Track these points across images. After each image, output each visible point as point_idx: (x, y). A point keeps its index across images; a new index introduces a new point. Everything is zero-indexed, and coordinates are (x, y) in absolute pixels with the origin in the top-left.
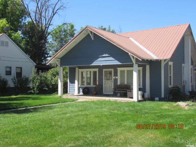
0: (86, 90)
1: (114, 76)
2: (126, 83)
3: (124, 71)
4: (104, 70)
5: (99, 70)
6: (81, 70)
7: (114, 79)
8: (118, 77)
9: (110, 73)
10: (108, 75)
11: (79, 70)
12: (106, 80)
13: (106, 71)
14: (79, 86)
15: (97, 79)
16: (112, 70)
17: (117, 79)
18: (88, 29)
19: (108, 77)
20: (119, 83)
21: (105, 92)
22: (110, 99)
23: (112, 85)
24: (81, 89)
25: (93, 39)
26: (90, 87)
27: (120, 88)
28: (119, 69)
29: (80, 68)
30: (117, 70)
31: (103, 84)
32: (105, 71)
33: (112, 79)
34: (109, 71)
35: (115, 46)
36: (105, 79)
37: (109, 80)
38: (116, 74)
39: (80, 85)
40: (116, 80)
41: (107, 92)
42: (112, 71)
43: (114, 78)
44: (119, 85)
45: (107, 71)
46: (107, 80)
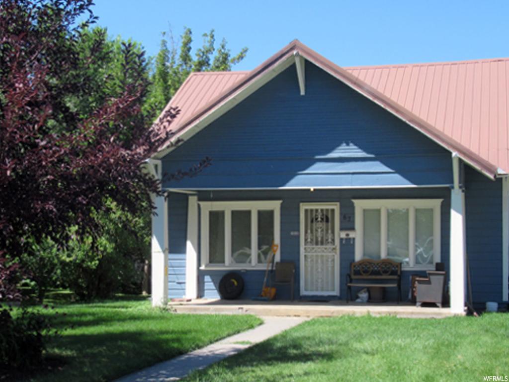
0: (236, 283)
1: (342, 229)
2: (383, 255)
3: (379, 211)
4: (304, 207)
5: (282, 207)
6: (208, 207)
7: (341, 240)
8: (357, 235)
9: (327, 218)
10: (320, 225)
11: (199, 206)
12: (311, 242)
13: (312, 210)
14: (203, 268)
15: (277, 240)
16: (336, 207)
17: (354, 239)
18: (297, 54)
19: (319, 234)
20: (358, 256)
21: (306, 290)
22: (369, 312)
23: (333, 260)
24: (207, 278)
25: (303, 92)
26: (247, 271)
27: (366, 272)
28: (360, 205)
29: (203, 197)
30: (352, 207)
31: (298, 260)
32: (306, 211)
33: (333, 240)
34: (322, 210)
35: (404, 123)
36: (306, 240)
37: (322, 244)
38: (348, 222)
39: (206, 266)
40: (348, 246)
41: (317, 290)
42: (333, 211)
43: (343, 235)
44: (361, 263)
45: (317, 210)
46: (317, 244)
